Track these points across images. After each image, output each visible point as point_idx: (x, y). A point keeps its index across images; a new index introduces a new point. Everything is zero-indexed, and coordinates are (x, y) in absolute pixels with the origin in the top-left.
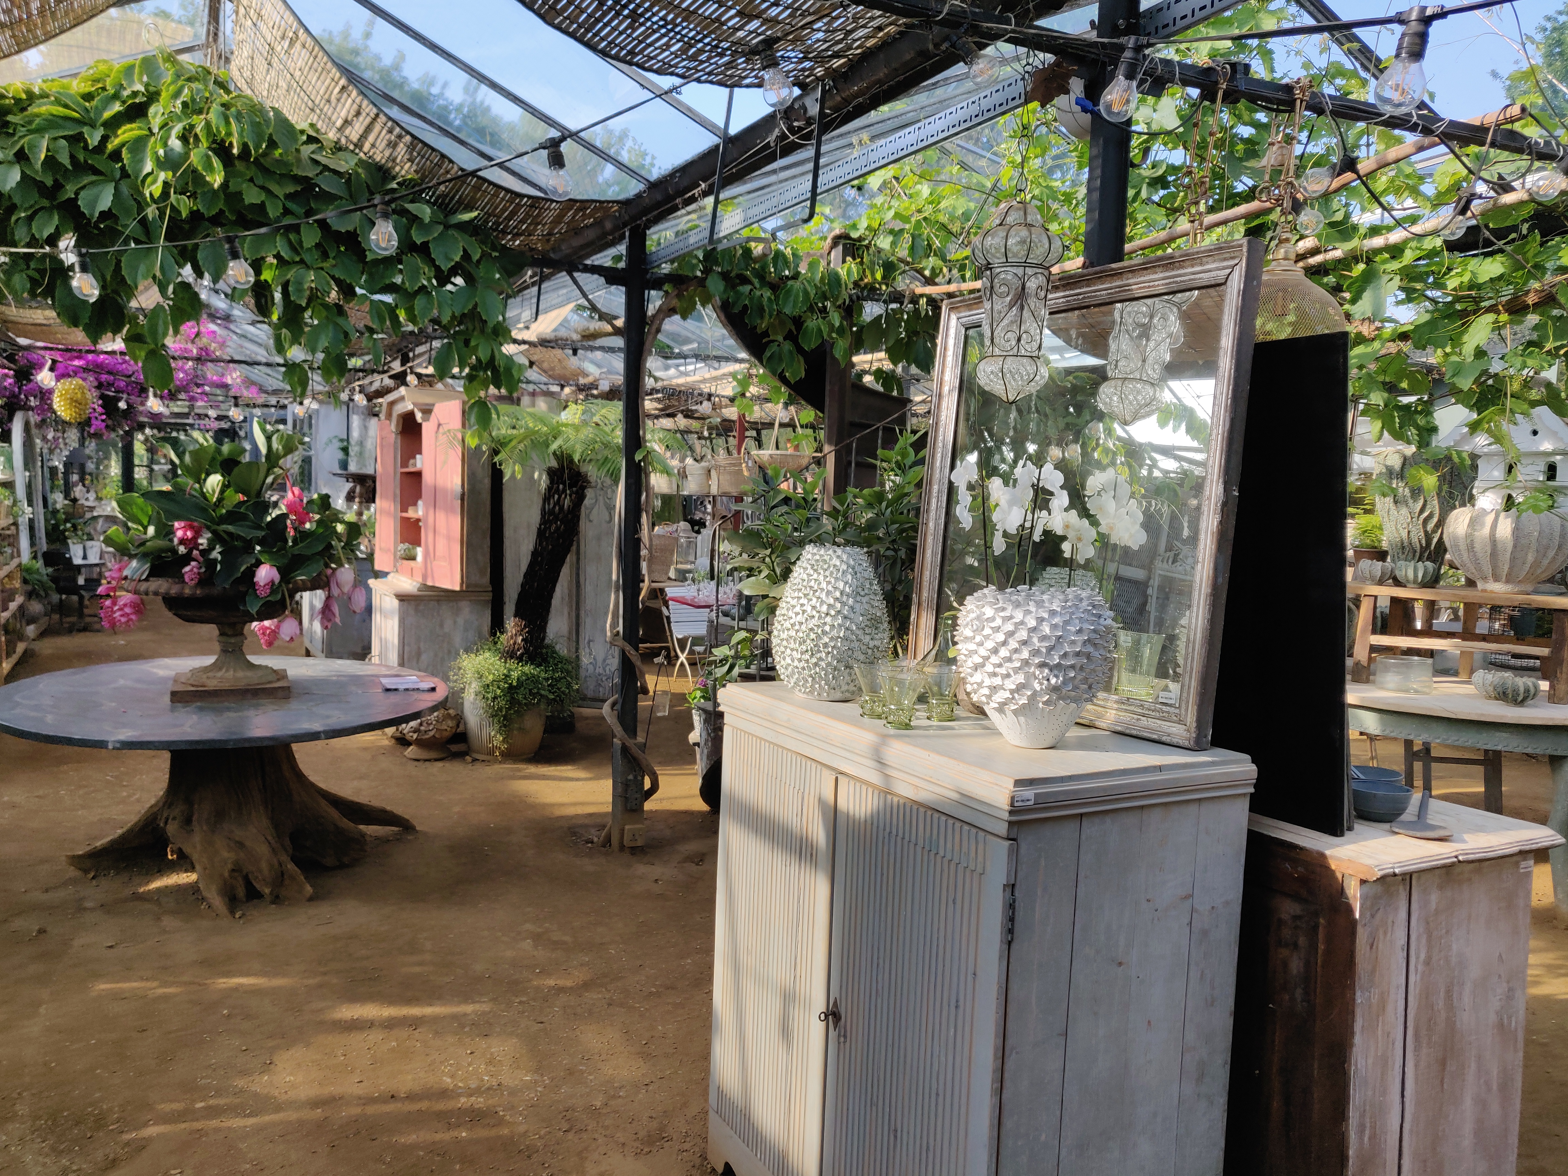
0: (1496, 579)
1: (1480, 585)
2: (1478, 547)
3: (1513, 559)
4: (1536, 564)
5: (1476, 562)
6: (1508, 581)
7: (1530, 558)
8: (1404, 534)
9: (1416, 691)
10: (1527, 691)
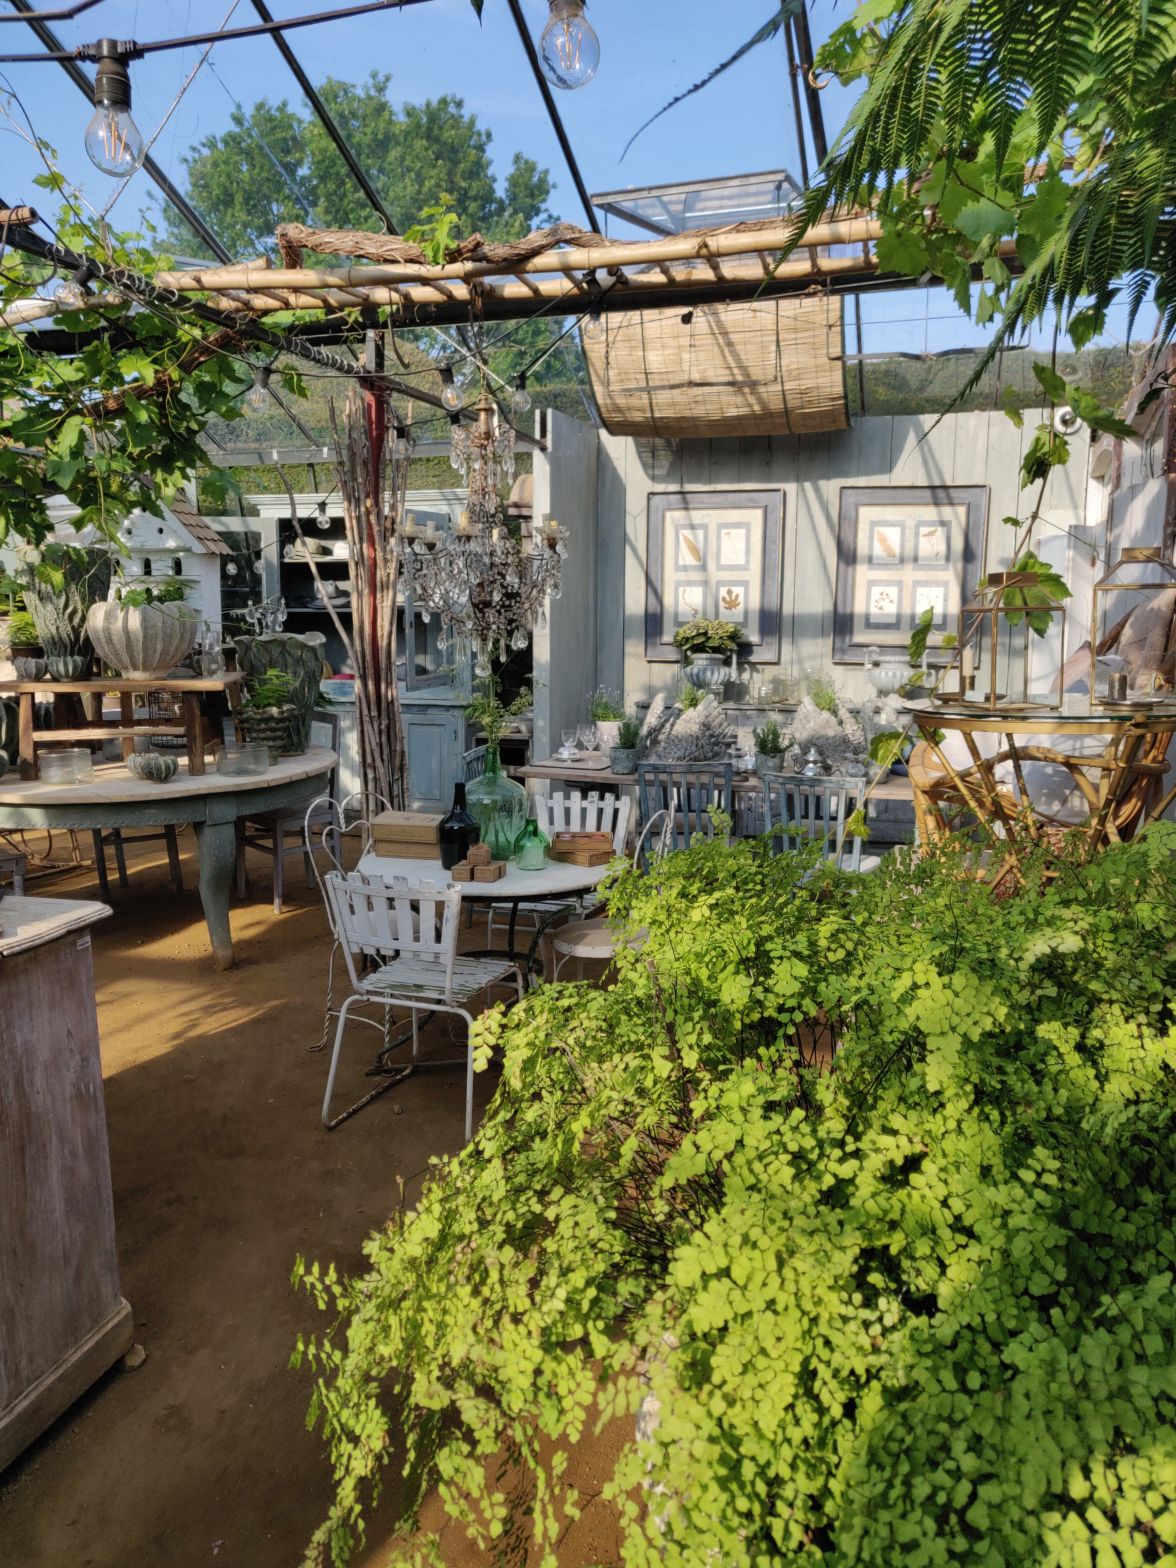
0: (135, 668)
1: (124, 675)
2: (115, 639)
3: (145, 649)
4: (164, 652)
5: (116, 652)
6: (145, 669)
7: (159, 647)
8: (53, 630)
9: (80, 782)
10: (168, 768)
